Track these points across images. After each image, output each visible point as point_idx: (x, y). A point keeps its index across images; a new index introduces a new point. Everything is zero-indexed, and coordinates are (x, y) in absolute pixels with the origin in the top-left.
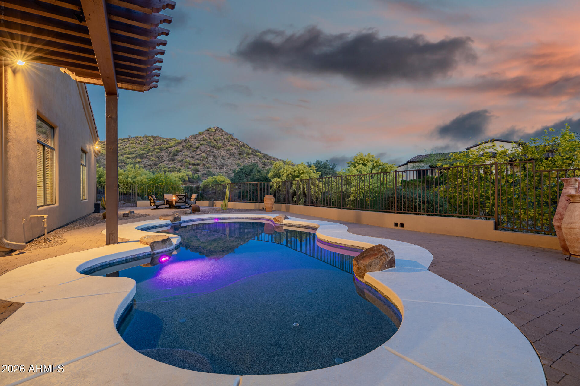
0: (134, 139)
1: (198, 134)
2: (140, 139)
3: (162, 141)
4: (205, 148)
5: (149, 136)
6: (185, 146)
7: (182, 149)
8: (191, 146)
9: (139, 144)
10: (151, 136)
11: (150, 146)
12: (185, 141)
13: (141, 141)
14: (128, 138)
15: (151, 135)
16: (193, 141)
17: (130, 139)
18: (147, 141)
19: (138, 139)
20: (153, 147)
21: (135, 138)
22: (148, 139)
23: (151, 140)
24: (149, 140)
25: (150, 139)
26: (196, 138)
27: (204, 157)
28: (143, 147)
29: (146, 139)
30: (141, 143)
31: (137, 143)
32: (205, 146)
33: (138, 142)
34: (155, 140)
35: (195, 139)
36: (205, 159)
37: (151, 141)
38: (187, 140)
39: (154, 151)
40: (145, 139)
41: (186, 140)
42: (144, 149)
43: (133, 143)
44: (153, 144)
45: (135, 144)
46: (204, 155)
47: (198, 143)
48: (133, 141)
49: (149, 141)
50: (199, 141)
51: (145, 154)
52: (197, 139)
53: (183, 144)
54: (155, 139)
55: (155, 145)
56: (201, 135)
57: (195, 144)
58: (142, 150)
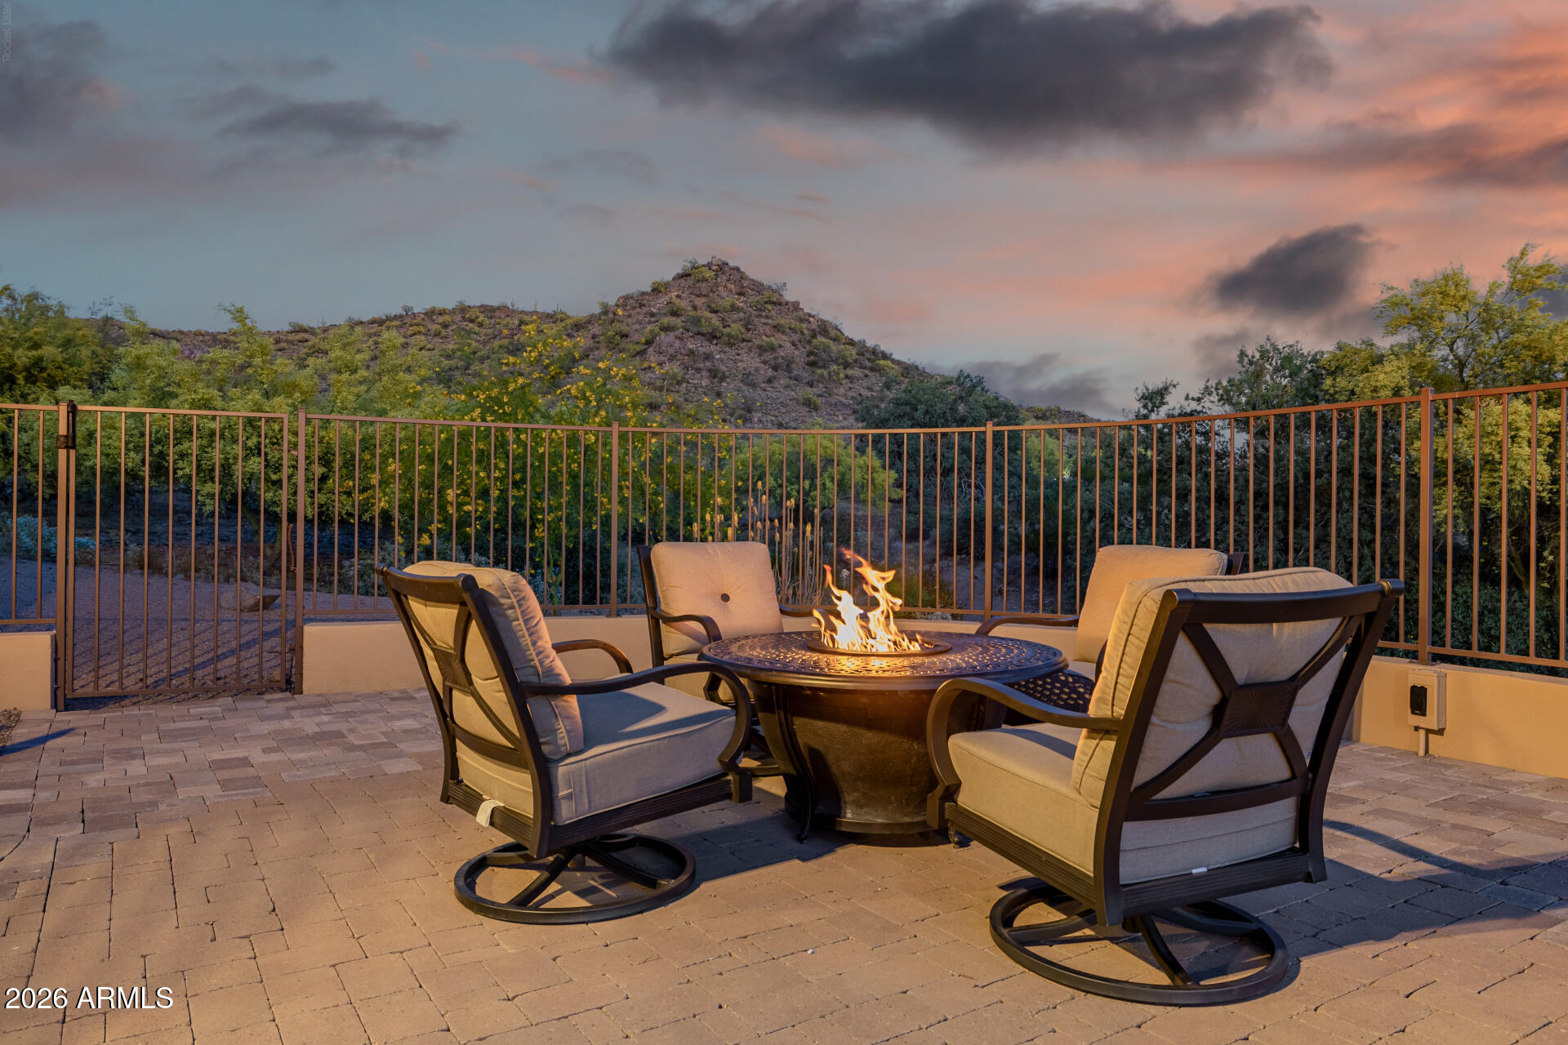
0: (423, 319)
1: (649, 289)
2: (441, 319)
3: (517, 322)
4: (677, 344)
5: (474, 307)
6: (603, 335)
7: (592, 350)
8: (624, 336)
9: (437, 334)
10: (481, 306)
11: (476, 341)
12: (603, 317)
13: (445, 326)
14: (401, 316)
15: (478, 304)
16: (630, 316)
17: (408, 320)
18: (465, 323)
19: (435, 317)
20: (485, 343)
21: (425, 314)
22: (467, 316)
23: (480, 319)
24: (472, 321)
25: (478, 317)
26: (642, 305)
27: (674, 376)
28: (451, 347)
29: (463, 317)
30: (444, 333)
31: (432, 332)
32: (677, 333)
33: (435, 327)
34: (493, 321)
35: (639, 310)
36: (679, 383)
37: (481, 325)
38: (611, 315)
39: (488, 358)
40: (458, 318)
41: (605, 313)
42: (454, 352)
43: (419, 333)
44: (486, 335)
45: (423, 338)
46: (675, 368)
47: (650, 323)
48: (418, 325)
49: (471, 325)
50: (652, 315)
51: (457, 368)
52: (645, 310)
53: (596, 329)
54: (492, 317)
55: (495, 337)
56: (660, 292)
57: (637, 326)
58: (448, 357)
